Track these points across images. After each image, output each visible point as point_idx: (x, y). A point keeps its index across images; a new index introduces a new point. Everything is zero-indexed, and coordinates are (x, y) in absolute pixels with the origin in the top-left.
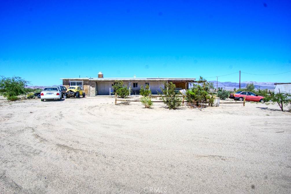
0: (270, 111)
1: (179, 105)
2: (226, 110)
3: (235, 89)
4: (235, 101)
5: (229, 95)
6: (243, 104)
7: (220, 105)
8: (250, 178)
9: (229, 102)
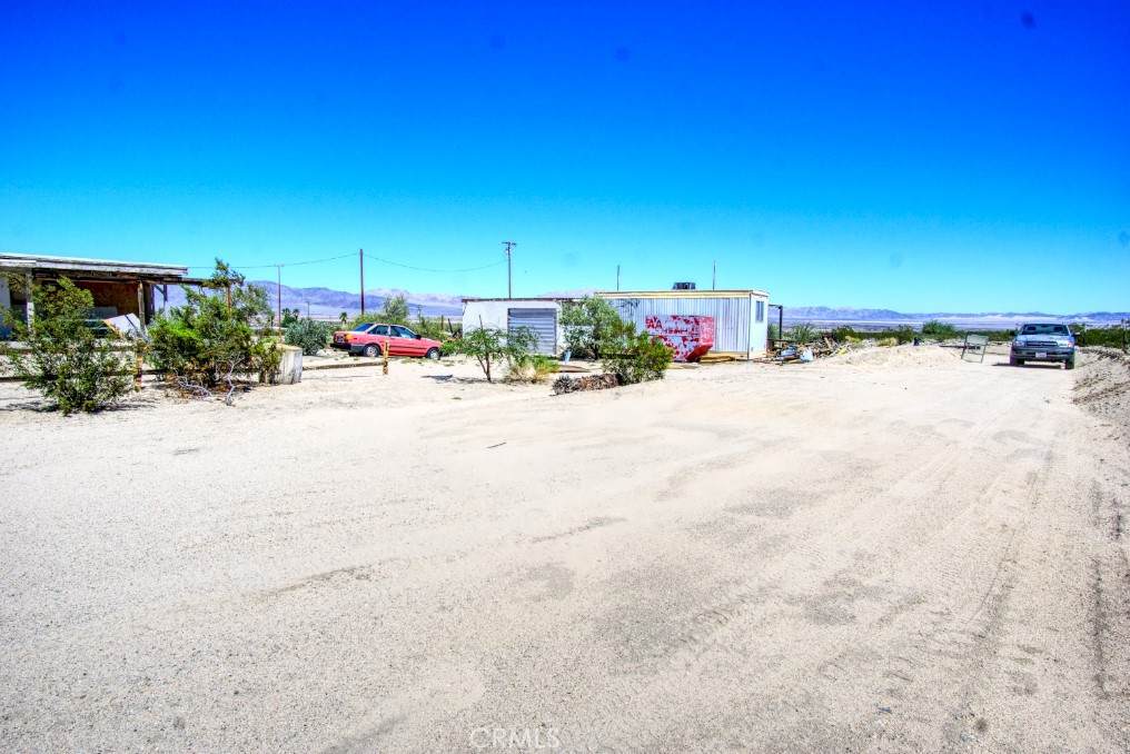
0: (461, 386)
1: (118, 389)
2: (329, 393)
3: (344, 314)
4: (352, 358)
5: (330, 339)
6: (381, 367)
7: (303, 376)
8: (455, 610)
9: (332, 362)
